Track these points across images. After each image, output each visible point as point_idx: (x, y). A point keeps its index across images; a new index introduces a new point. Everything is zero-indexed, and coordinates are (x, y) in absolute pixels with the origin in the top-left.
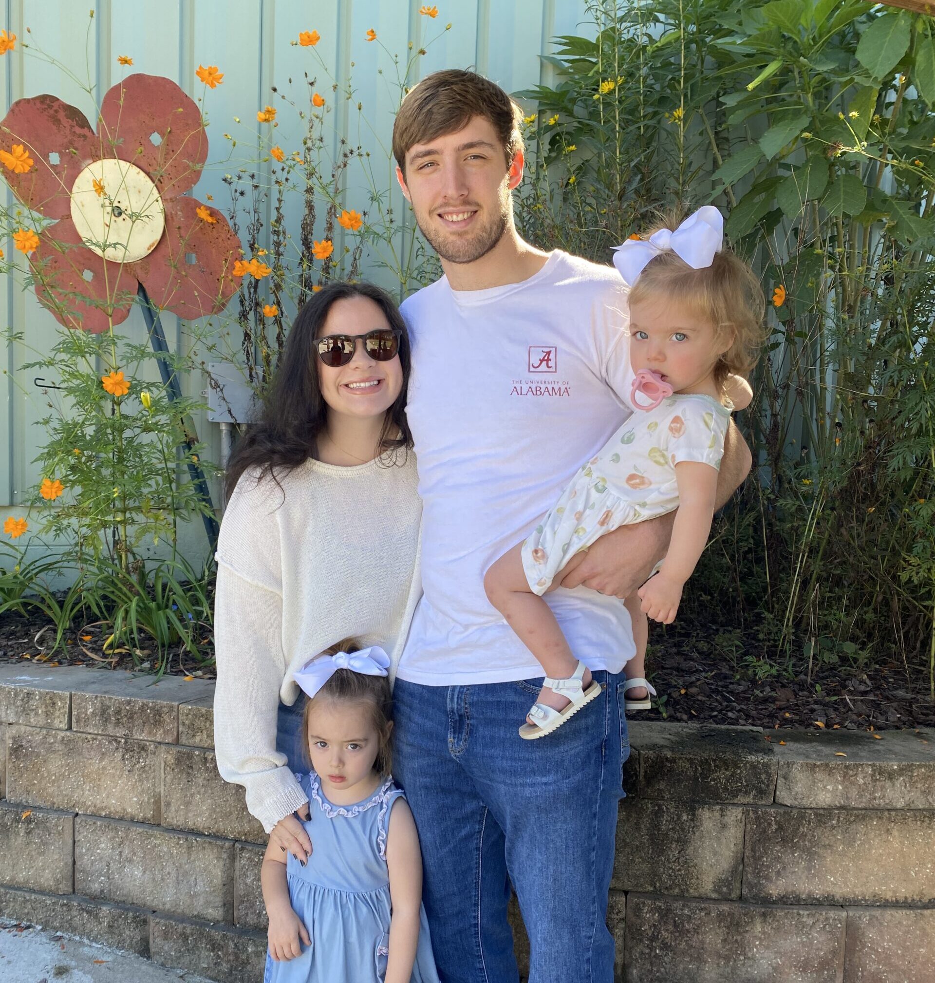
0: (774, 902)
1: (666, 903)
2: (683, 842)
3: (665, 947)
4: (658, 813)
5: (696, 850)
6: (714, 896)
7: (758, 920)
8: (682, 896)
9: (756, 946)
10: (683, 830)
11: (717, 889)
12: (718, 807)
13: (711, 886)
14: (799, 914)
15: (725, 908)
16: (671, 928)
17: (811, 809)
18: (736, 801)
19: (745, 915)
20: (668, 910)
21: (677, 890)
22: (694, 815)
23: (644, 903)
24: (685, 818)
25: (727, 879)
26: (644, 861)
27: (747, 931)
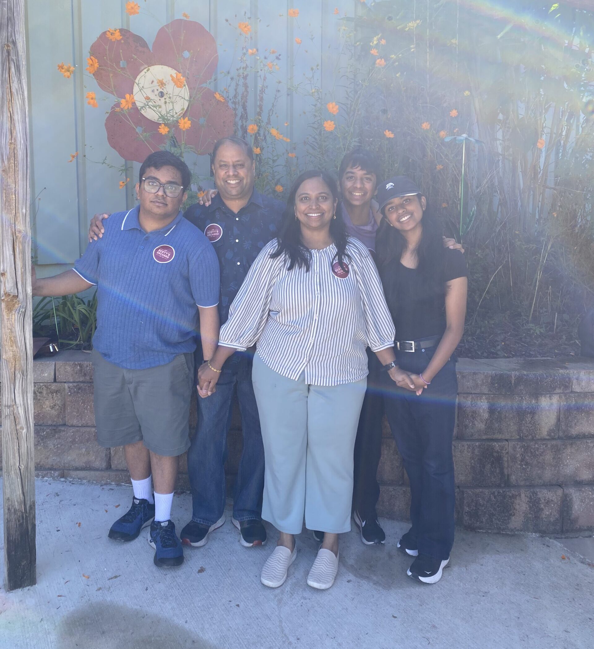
0: (575, 438)
1: (527, 443)
2: (533, 413)
3: (527, 464)
5: (539, 416)
6: (547, 437)
7: (569, 447)
8: (532, 440)
9: (568, 459)
11: (549, 435)
12: (548, 395)
13: (546, 433)
14: (587, 442)
15: (554, 442)
16: (529, 454)
17: (589, 393)
18: (555, 392)
19: (563, 445)
20: (528, 446)
21: (530, 437)
22: (537, 400)
23: (517, 444)
24: (533, 402)
25: (553, 429)
26: (515, 424)
27: (564, 453)
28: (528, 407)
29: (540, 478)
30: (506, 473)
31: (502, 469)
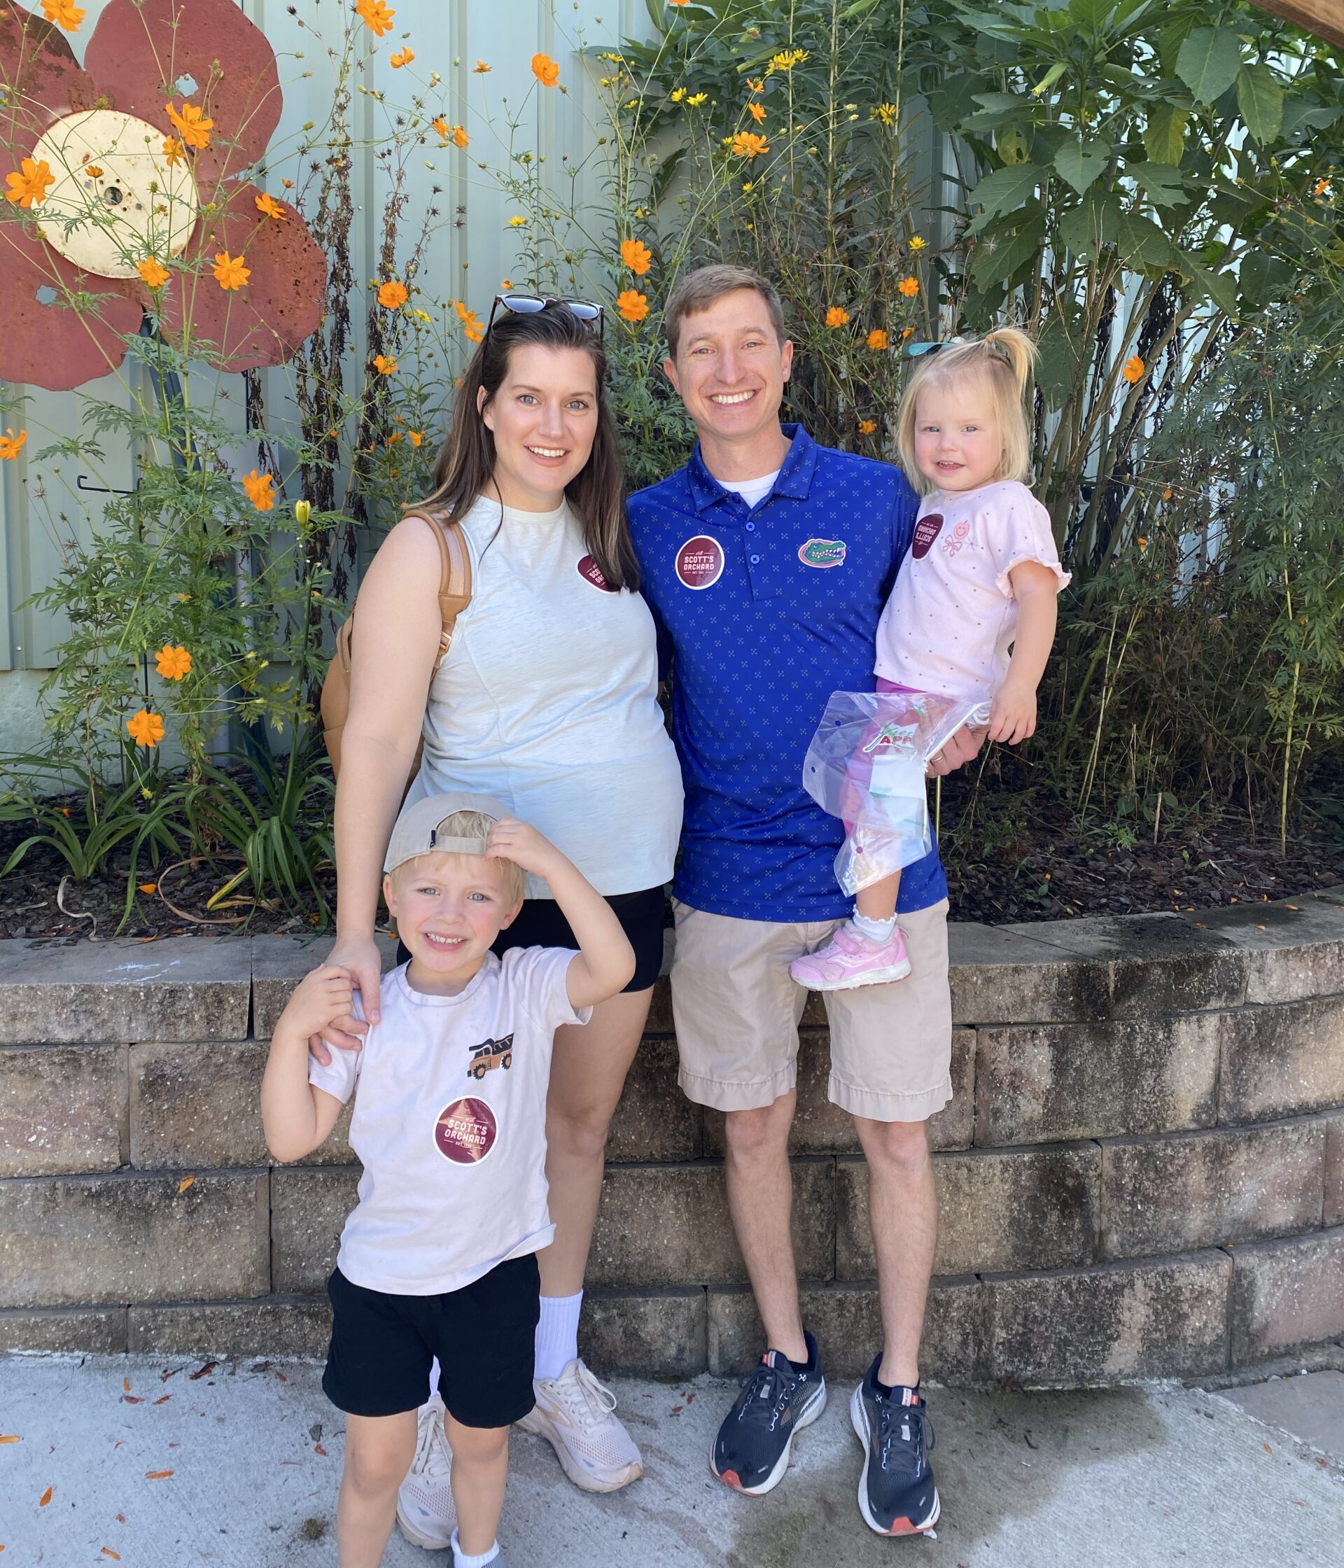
0: (1254, 1122)
1: (1146, 1145)
2: (1159, 1067)
3: (1147, 1199)
4: (1130, 1037)
5: (1173, 1074)
6: (1193, 1126)
7: (1243, 1146)
8: (1157, 1136)
9: (1241, 1178)
10: (1158, 1051)
11: (1197, 1120)
12: (1195, 1018)
13: (1189, 1115)
14: (1283, 1131)
15: (1209, 1139)
16: (1152, 1175)
17: (1285, 1003)
18: (1208, 1008)
19: (1230, 1143)
20: (1149, 1154)
21: (1152, 1127)
22: (1170, 1031)
23: (1124, 1151)
24: (1161, 1036)
25: (1206, 1104)
26: (1115, 1097)
27: (1231, 1162)
28: (1148, 1052)
29: (1177, 1234)
30: (1096, 1228)
31: (1087, 1219)
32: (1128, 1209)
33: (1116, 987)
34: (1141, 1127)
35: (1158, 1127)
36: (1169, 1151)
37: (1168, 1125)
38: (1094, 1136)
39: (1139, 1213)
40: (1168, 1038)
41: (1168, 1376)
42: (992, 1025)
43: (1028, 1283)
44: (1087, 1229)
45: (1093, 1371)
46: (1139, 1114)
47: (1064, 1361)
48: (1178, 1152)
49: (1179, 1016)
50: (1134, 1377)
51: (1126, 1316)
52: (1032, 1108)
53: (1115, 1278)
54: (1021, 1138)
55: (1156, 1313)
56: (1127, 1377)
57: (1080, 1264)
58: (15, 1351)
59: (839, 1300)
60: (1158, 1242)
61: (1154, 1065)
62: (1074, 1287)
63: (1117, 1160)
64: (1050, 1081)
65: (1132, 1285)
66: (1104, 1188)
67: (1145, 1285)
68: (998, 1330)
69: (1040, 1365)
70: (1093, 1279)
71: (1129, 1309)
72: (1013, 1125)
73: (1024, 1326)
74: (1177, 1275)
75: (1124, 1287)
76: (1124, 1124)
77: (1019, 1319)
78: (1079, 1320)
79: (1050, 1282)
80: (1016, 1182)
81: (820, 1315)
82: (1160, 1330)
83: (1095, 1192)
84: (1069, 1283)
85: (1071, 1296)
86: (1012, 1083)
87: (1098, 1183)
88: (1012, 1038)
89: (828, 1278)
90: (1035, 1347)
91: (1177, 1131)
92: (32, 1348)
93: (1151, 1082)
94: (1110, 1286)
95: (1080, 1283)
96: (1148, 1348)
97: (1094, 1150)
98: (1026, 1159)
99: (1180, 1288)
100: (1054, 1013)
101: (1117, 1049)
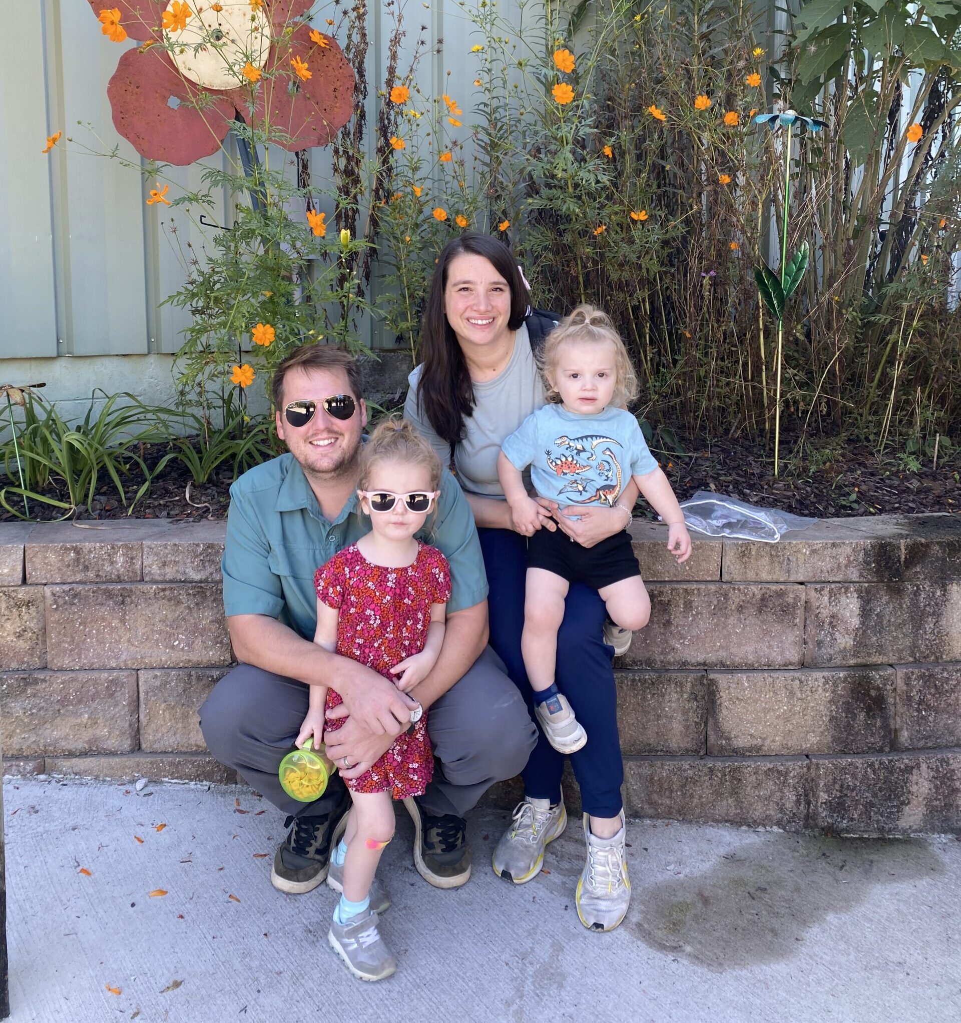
1: (928, 670)
2: (937, 615)
3: (929, 708)
4: (916, 593)
5: (947, 621)
8: (937, 663)
10: (937, 604)
16: (933, 691)
20: (931, 676)
21: (933, 658)
22: (945, 590)
23: (912, 673)
24: (939, 594)
26: (905, 635)
28: (929, 605)
29: (951, 733)
30: (892, 727)
31: (885, 719)
32: (916, 714)
33: (906, 558)
34: (925, 657)
35: (937, 658)
36: (945, 675)
37: (944, 657)
38: (890, 662)
39: (923, 717)
40: (944, 595)
41: (945, 832)
42: (816, 582)
43: (844, 761)
44: (886, 726)
45: (891, 825)
46: (923, 648)
47: (870, 818)
48: (952, 675)
49: (952, 580)
50: (920, 832)
51: (914, 789)
52: (845, 641)
53: (906, 761)
54: (838, 661)
55: (936, 787)
56: (915, 831)
57: (881, 751)
58: (166, 779)
59: (710, 768)
60: (937, 738)
61: (934, 614)
62: (877, 767)
63: (908, 679)
64: (858, 622)
65: (918, 766)
66: (898, 698)
67: (928, 767)
68: (822, 794)
69: (852, 820)
70: (890, 761)
71: (917, 784)
72: (832, 652)
73: (841, 791)
74: (951, 761)
75: (913, 768)
76: (912, 654)
77: (837, 787)
78: (880, 790)
79: (859, 762)
80: (834, 692)
81: (696, 778)
82: (939, 800)
83: (891, 700)
84: (873, 763)
85: (874, 772)
86: (831, 623)
87: (893, 694)
88: (831, 591)
89: (702, 753)
90: (849, 807)
91: (951, 661)
92: (177, 778)
93: (932, 626)
94: (902, 766)
95: (881, 764)
96: (931, 812)
97: (890, 671)
98: (841, 675)
99: (953, 770)
100: (861, 575)
101: (907, 601)
